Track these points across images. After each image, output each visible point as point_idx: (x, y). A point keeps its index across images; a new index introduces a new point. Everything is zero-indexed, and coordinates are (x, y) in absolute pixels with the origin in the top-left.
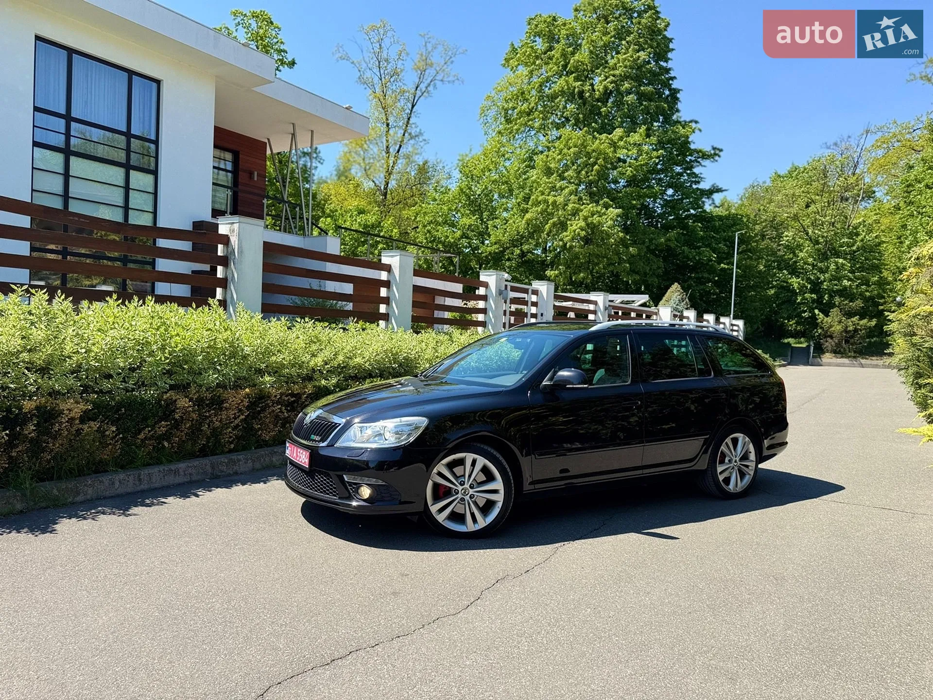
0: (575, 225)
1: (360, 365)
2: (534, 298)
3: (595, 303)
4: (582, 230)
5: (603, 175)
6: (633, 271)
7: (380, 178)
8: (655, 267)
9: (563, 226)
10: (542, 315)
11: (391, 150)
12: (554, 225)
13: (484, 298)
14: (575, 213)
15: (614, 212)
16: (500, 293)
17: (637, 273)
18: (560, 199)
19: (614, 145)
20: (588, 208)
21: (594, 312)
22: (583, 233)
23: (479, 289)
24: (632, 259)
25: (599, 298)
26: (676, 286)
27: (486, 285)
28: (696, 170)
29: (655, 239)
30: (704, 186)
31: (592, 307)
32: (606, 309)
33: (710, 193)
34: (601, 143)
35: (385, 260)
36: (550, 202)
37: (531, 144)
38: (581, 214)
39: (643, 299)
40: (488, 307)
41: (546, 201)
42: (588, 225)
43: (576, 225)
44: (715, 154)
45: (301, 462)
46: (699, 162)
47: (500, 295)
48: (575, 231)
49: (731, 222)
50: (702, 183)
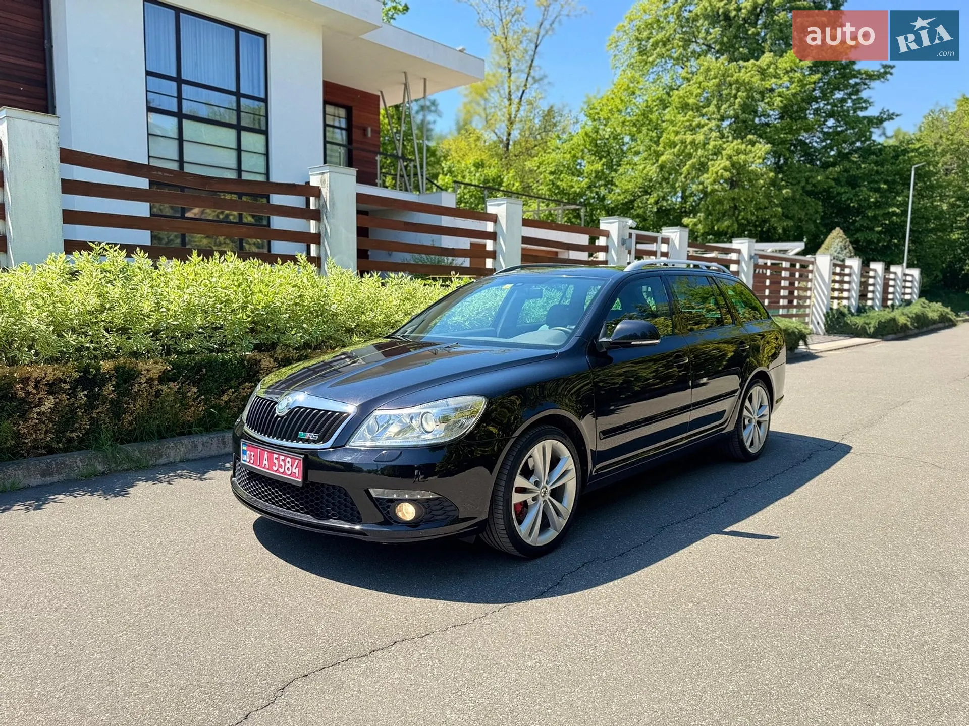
0: (717, 165)
2: (664, 248)
3: (738, 251)
4: (726, 171)
5: (749, 108)
6: (786, 216)
7: (502, 127)
8: (811, 211)
9: (702, 168)
11: (513, 97)
12: (693, 167)
13: (605, 249)
14: (717, 152)
15: (762, 148)
16: (623, 242)
17: (791, 218)
18: (700, 138)
19: (763, 72)
20: (732, 146)
21: (738, 262)
22: (727, 175)
23: (598, 239)
24: (786, 202)
25: (743, 245)
26: (837, 232)
27: (607, 234)
28: (864, 94)
29: (811, 177)
30: (872, 112)
31: (734, 256)
32: (751, 257)
33: (878, 121)
34: (747, 72)
35: (491, 210)
36: (688, 141)
37: (666, 79)
38: (724, 152)
39: (798, 247)
40: (609, 258)
41: (683, 142)
42: (733, 165)
43: (719, 166)
44: (886, 73)
46: (865, 84)
47: (623, 244)
48: (717, 173)
50: (870, 109)
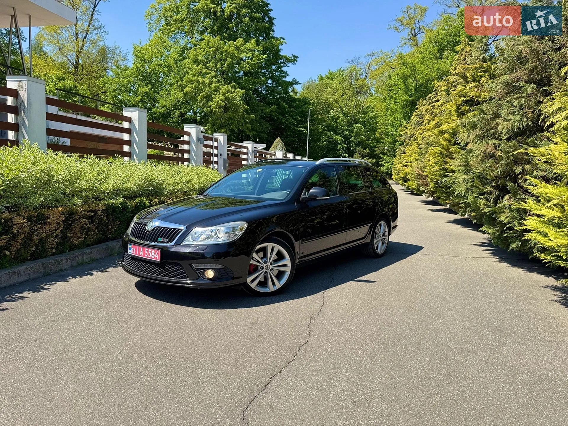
0: (217, 98)
1: (130, 188)
2: (216, 144)
3: (247, 148)
4: (223, 102)
5: (231, 67)
6: (252, 129)
7: (72, 56)
8: (265, 127)
9: (208, 98)
10: (221, 155)
11: (80, 36)
12: (204, 97)
13: (188, 143)
14: (217, 90)
15: (240, 92)
16: (199, 139)
17: (256, 131)
18: (207, 81)
19: (237, 48)
20: (225, 88)
21: (246, 154)
22: (223, 104)
23: (184, 137)
24: (252, 122)
25: (249, 145)
26: (278, 139)
27: (189, 134)
28: (284, 69)
29: (264, 110)
30: (288, 79)
31: (245, 150)
32: (253, 152)
33: (292, 84)
34: (229, 46)
35: (126, 114)
36: (201, 81)
37: (182, 43)
38: (221, 91)
39: (263, 146)
40: (191, 149)
41: (198, 81)
42: (226, 98)
43: (218, 98)
44: (295, 60)
45: (151, 257)
46: (286, 64)
47: (198, 141)
48: (218, 102)
49: (305, 102)
50: (287, 77)
